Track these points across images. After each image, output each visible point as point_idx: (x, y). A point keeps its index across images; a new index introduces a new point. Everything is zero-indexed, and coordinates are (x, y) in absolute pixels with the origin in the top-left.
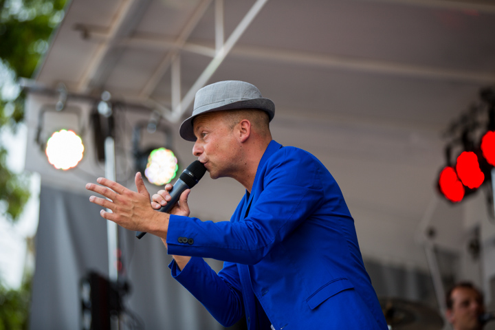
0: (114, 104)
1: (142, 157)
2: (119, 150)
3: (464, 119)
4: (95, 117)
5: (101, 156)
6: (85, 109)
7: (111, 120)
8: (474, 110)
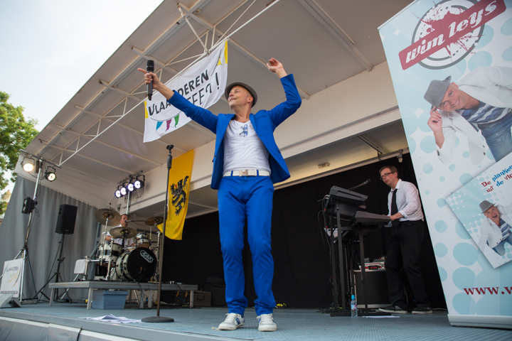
0: (43, 160)
1: (47, 174)
2: (42, 171)
3: (124, 180)
4: (38, 162)
5: (37, 172)
6: (36, 159)
7: (42, 163)
8: (127, 179)
